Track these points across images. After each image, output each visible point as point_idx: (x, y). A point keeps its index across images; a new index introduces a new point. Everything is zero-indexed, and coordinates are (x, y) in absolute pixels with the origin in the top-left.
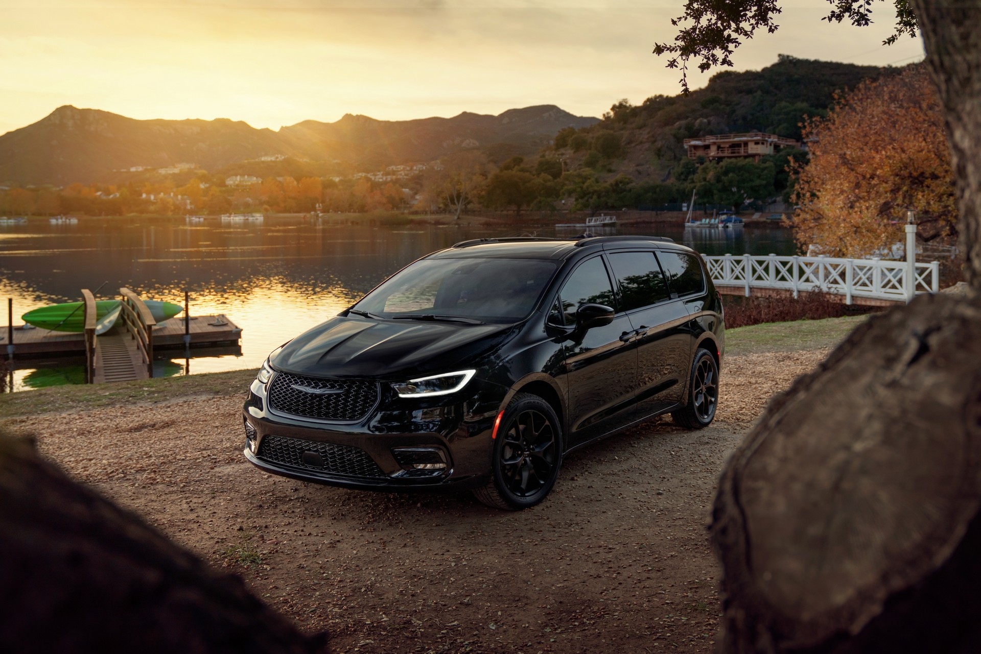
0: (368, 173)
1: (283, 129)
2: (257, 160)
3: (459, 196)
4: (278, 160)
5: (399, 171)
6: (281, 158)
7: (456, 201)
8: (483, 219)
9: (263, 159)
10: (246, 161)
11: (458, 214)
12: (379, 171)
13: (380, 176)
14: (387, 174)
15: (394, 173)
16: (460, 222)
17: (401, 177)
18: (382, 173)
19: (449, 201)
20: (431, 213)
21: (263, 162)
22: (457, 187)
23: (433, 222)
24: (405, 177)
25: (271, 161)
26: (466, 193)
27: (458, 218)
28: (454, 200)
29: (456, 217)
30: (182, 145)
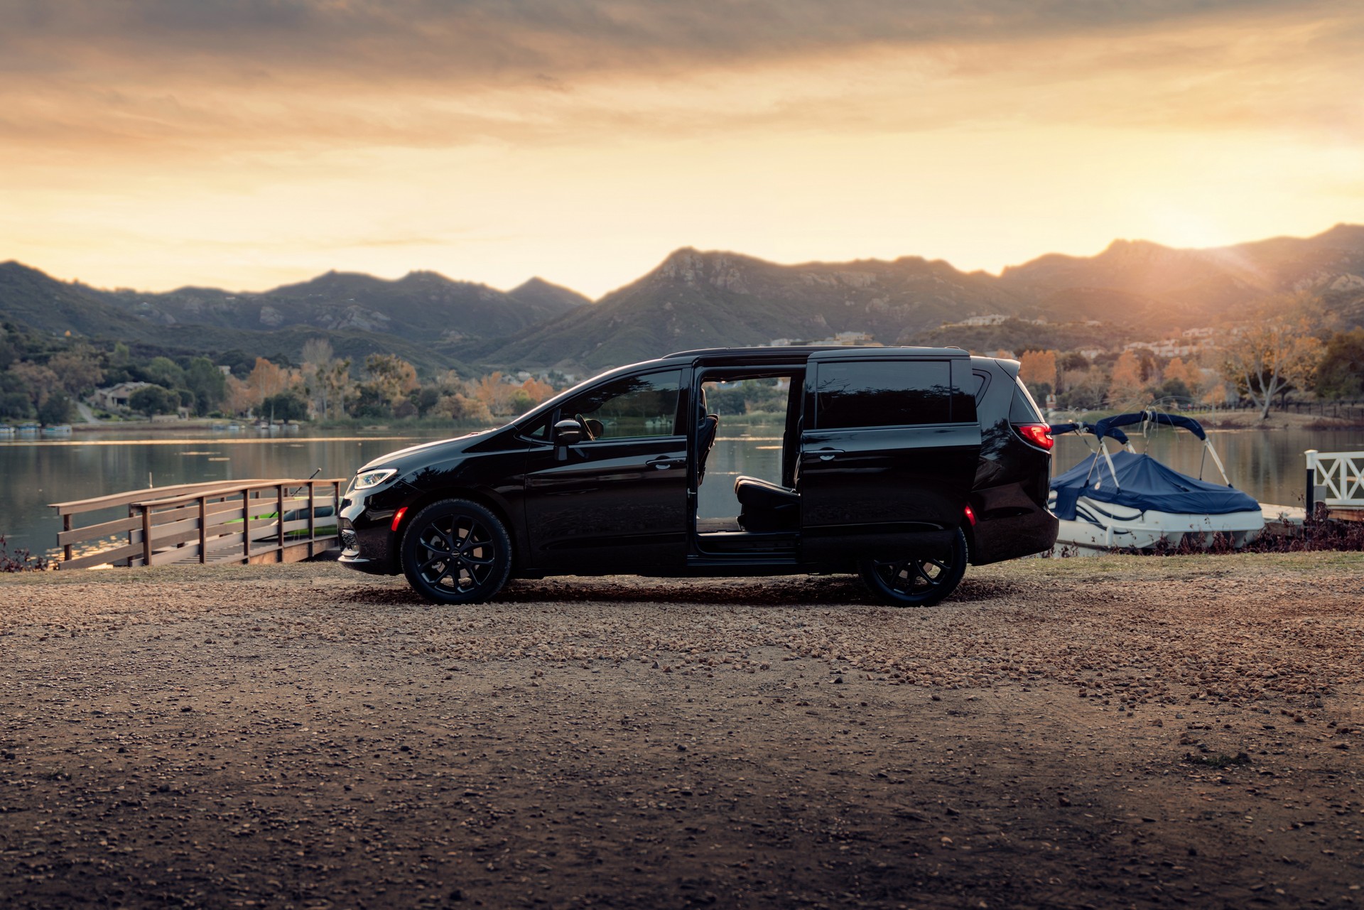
0: (1148, 342)
1: (1009, 272)
2: (961, 324)
3: (1267, 376)
4: (995, 323)
5: (1203, 338)
6: (1000, 319)
7: (1262, 386)
8: (1309, 418)
9: (970, 322)
10: (943, 327)
11: (1265, 408)
12: (1168, 339)
13: (1170, 347)
14: (1184, 343)
15: (1195, 341)
16: (1268, 423)
17: (1208, 347)
18: (1173, 341)
19: (1249, 385)
20: (1217, 408)
21: (970, 328)
22: (1264, 360)
23: (1219, 424)
24: (1216, 348)
25: (984, 326)
26: (1282, 370)
27: (1266, 416)
28: (1259, 383)
29: (1262, 415)
30: (848, 303)
